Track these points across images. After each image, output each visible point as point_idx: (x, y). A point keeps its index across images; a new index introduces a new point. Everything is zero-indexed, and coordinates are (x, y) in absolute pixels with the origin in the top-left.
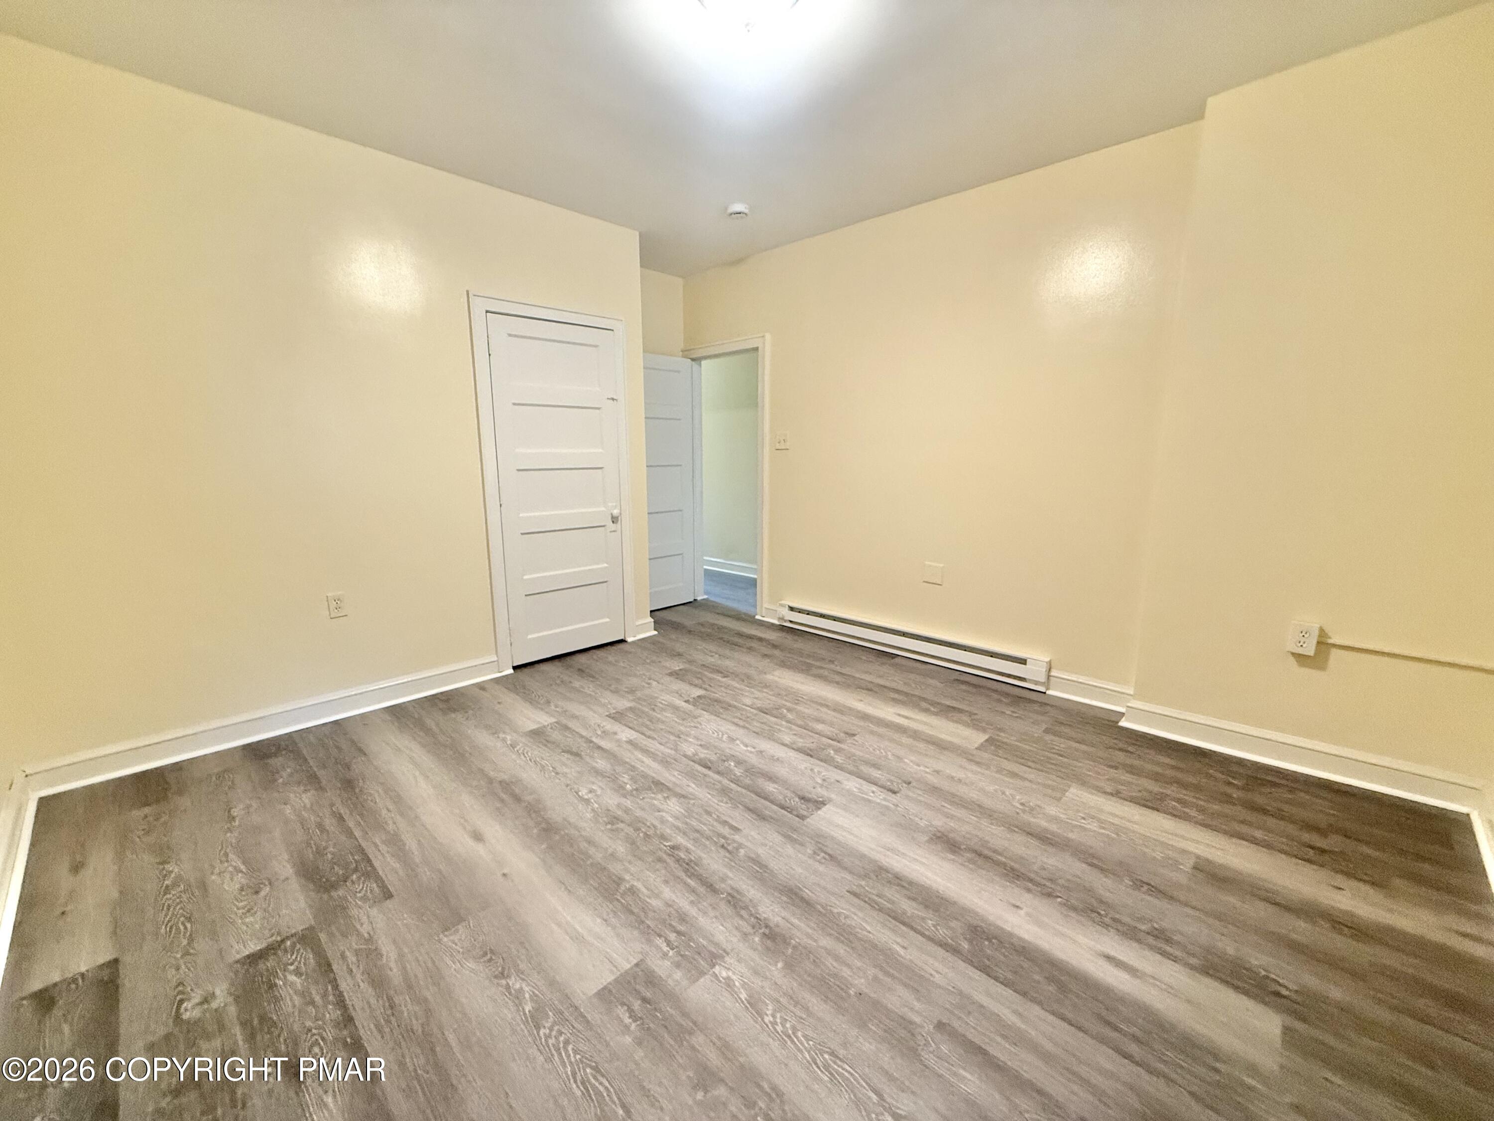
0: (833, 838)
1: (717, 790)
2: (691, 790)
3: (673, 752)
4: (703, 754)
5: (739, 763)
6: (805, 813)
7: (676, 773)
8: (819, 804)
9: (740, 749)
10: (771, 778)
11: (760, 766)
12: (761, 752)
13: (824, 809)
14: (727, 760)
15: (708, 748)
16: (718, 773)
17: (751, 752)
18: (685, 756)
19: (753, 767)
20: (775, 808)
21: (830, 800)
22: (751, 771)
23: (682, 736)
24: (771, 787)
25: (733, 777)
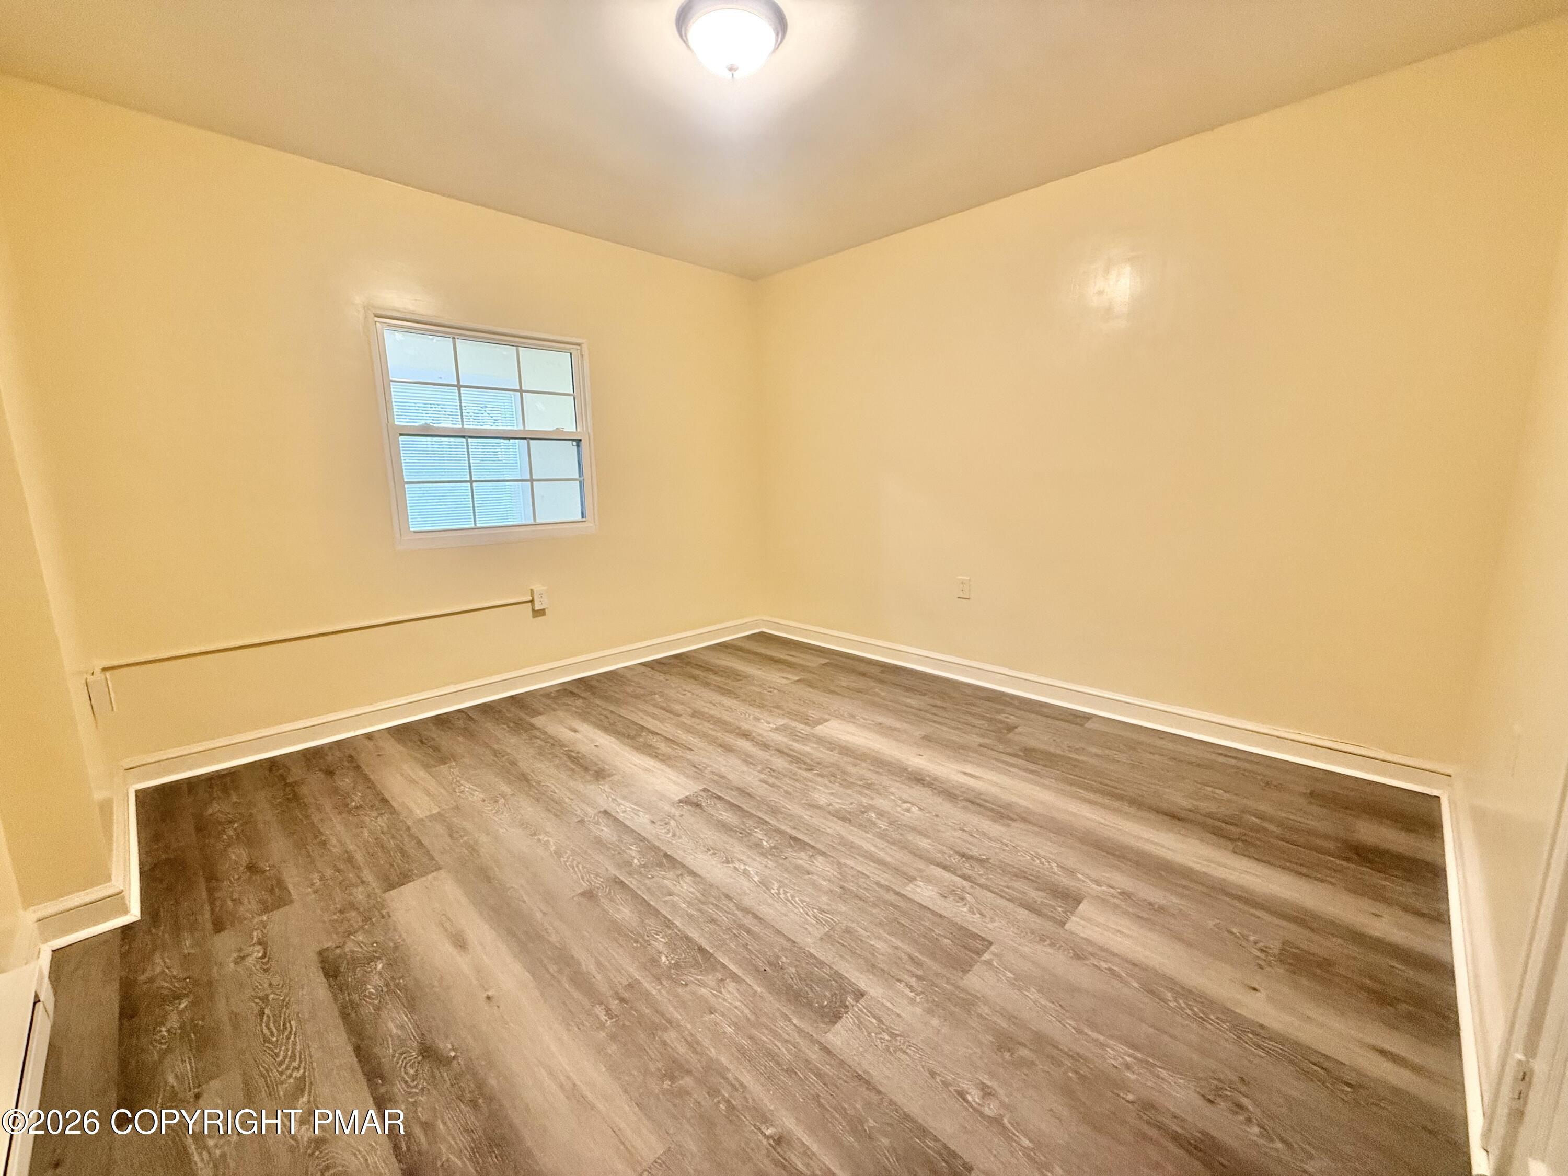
0: (688, 777)
1: (782, 813)
2: (808, 813)
3: (842, 861)
4: (801, 858)
5: (758, 845)
6: (702, 793)
7: (828, 830)
8: (686, 801)
9: (756, 866)
10: (723, 826)
11: (731, 841)
12: (727, 862)
13: (681, 797)
14: (771, 848)
15: (797, 867)
16: (780, 832)
17: (740, 861)
18: (823, 854)
19: (740, 840)
20: (727, 798)
21: (673, 804)
22: (744, 835)
23: (838, 890)
24: (726, 816)
25: (765, 828)
